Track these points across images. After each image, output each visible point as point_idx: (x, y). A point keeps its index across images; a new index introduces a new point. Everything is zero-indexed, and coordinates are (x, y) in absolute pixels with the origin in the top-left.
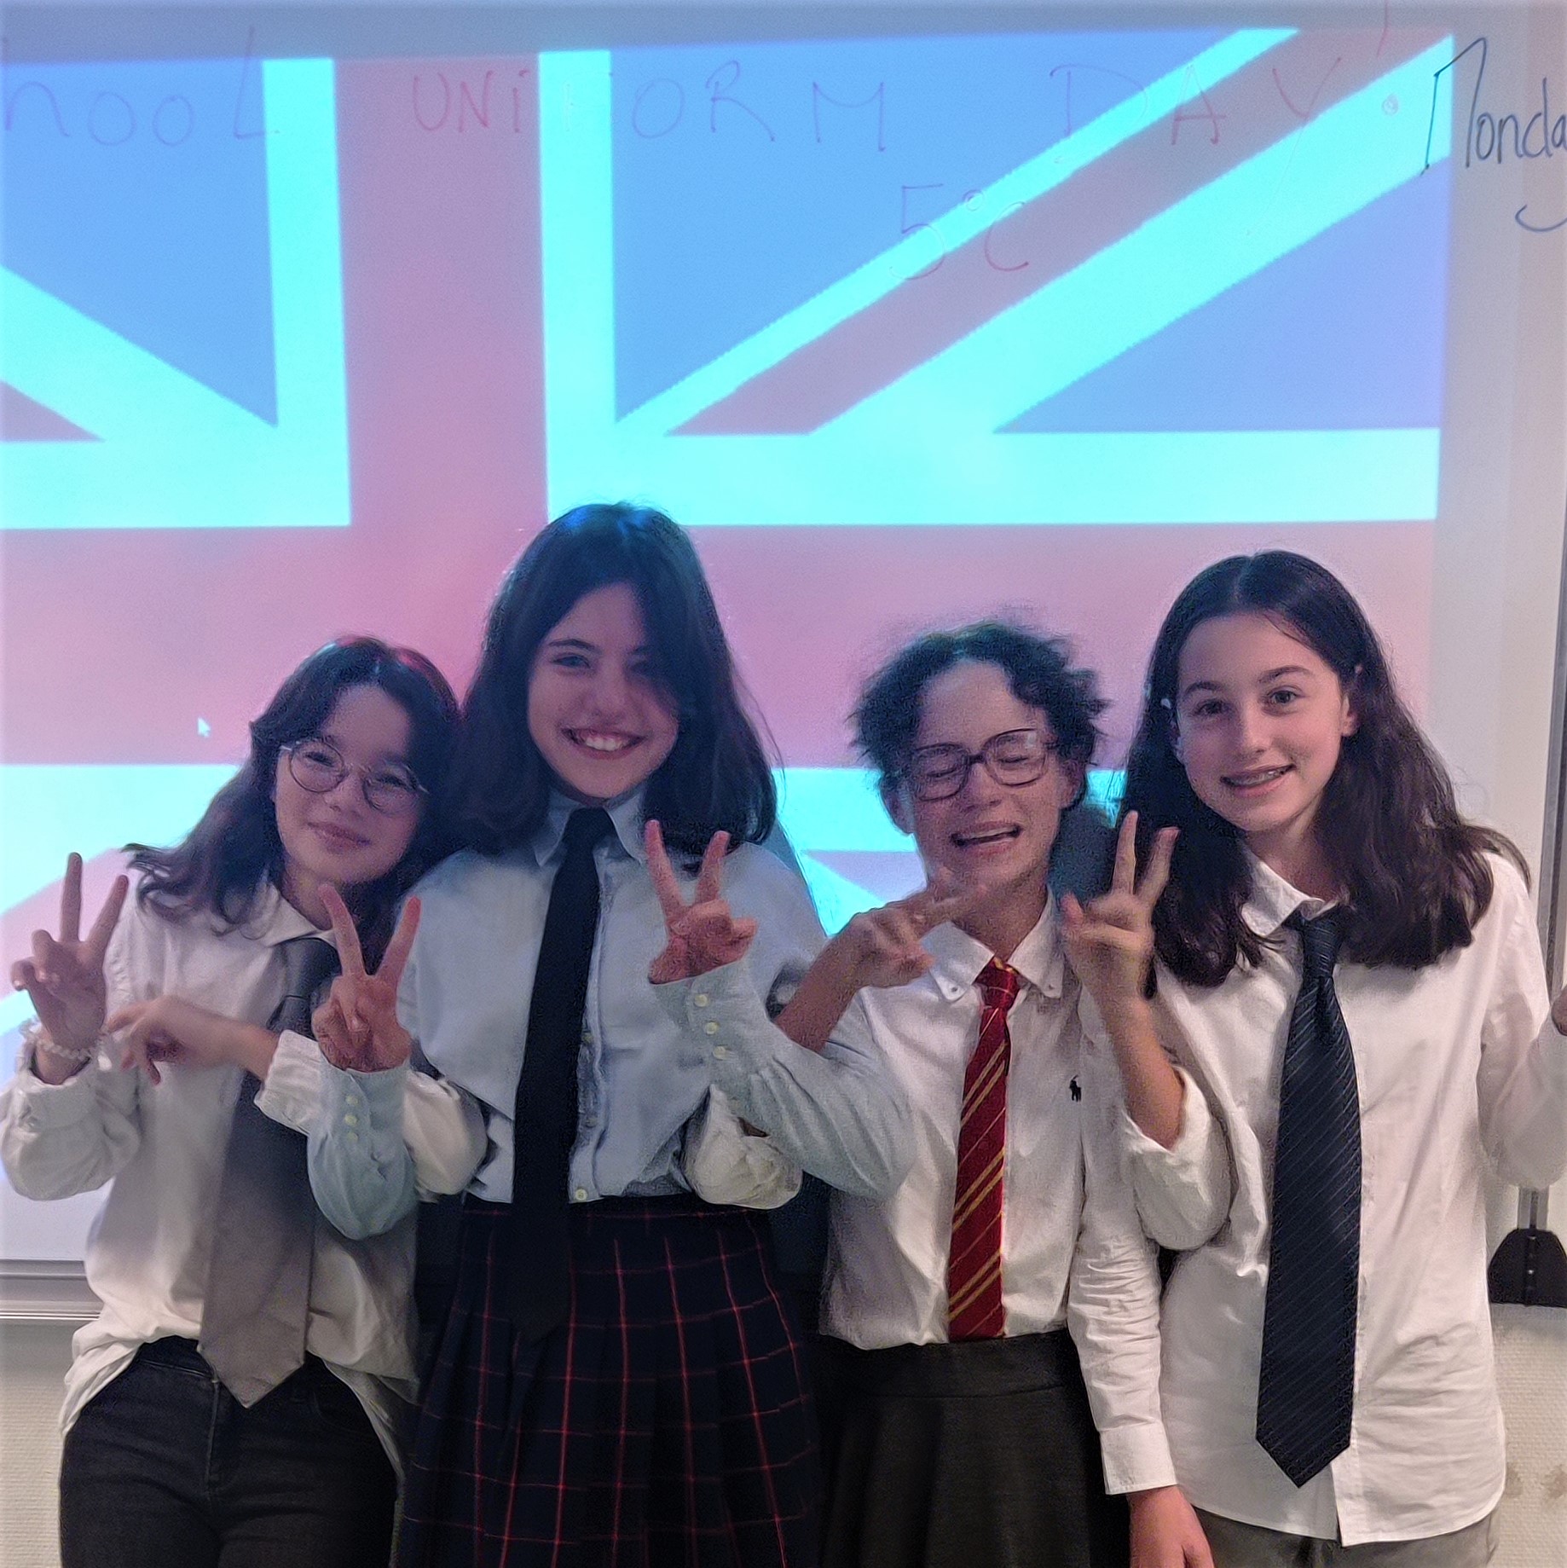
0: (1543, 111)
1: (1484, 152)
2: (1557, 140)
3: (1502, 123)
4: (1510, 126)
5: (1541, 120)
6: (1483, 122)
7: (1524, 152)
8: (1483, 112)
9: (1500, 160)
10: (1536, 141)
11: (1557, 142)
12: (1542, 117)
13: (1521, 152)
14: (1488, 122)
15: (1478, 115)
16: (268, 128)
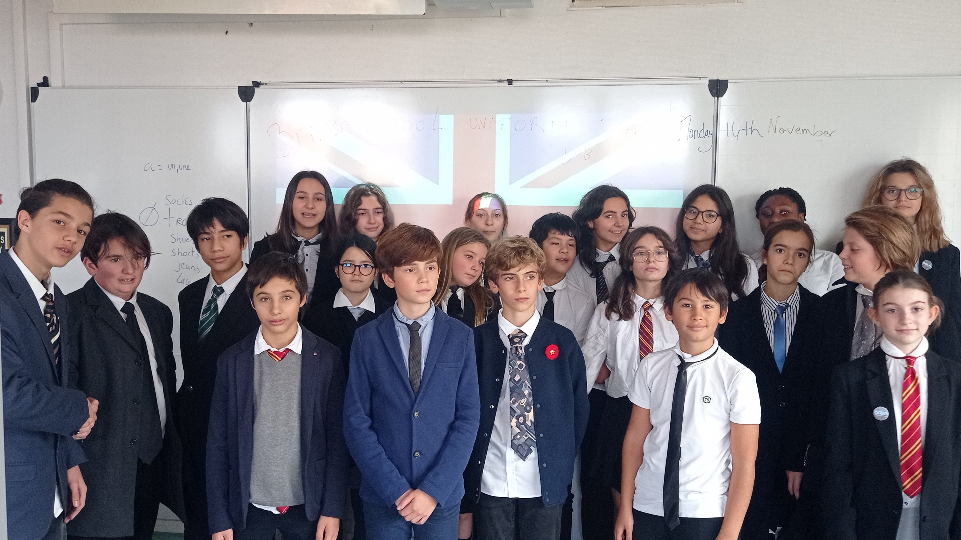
0: (703, 129)
1: (691, 137)
3: (695, 131)
5: (703, 131)
7: (699, 136)
9: (695, 138)
10: (702, 135)
11: (706, 135)
14: (692, 131)
15: (690, 129)
16: (440, 128)
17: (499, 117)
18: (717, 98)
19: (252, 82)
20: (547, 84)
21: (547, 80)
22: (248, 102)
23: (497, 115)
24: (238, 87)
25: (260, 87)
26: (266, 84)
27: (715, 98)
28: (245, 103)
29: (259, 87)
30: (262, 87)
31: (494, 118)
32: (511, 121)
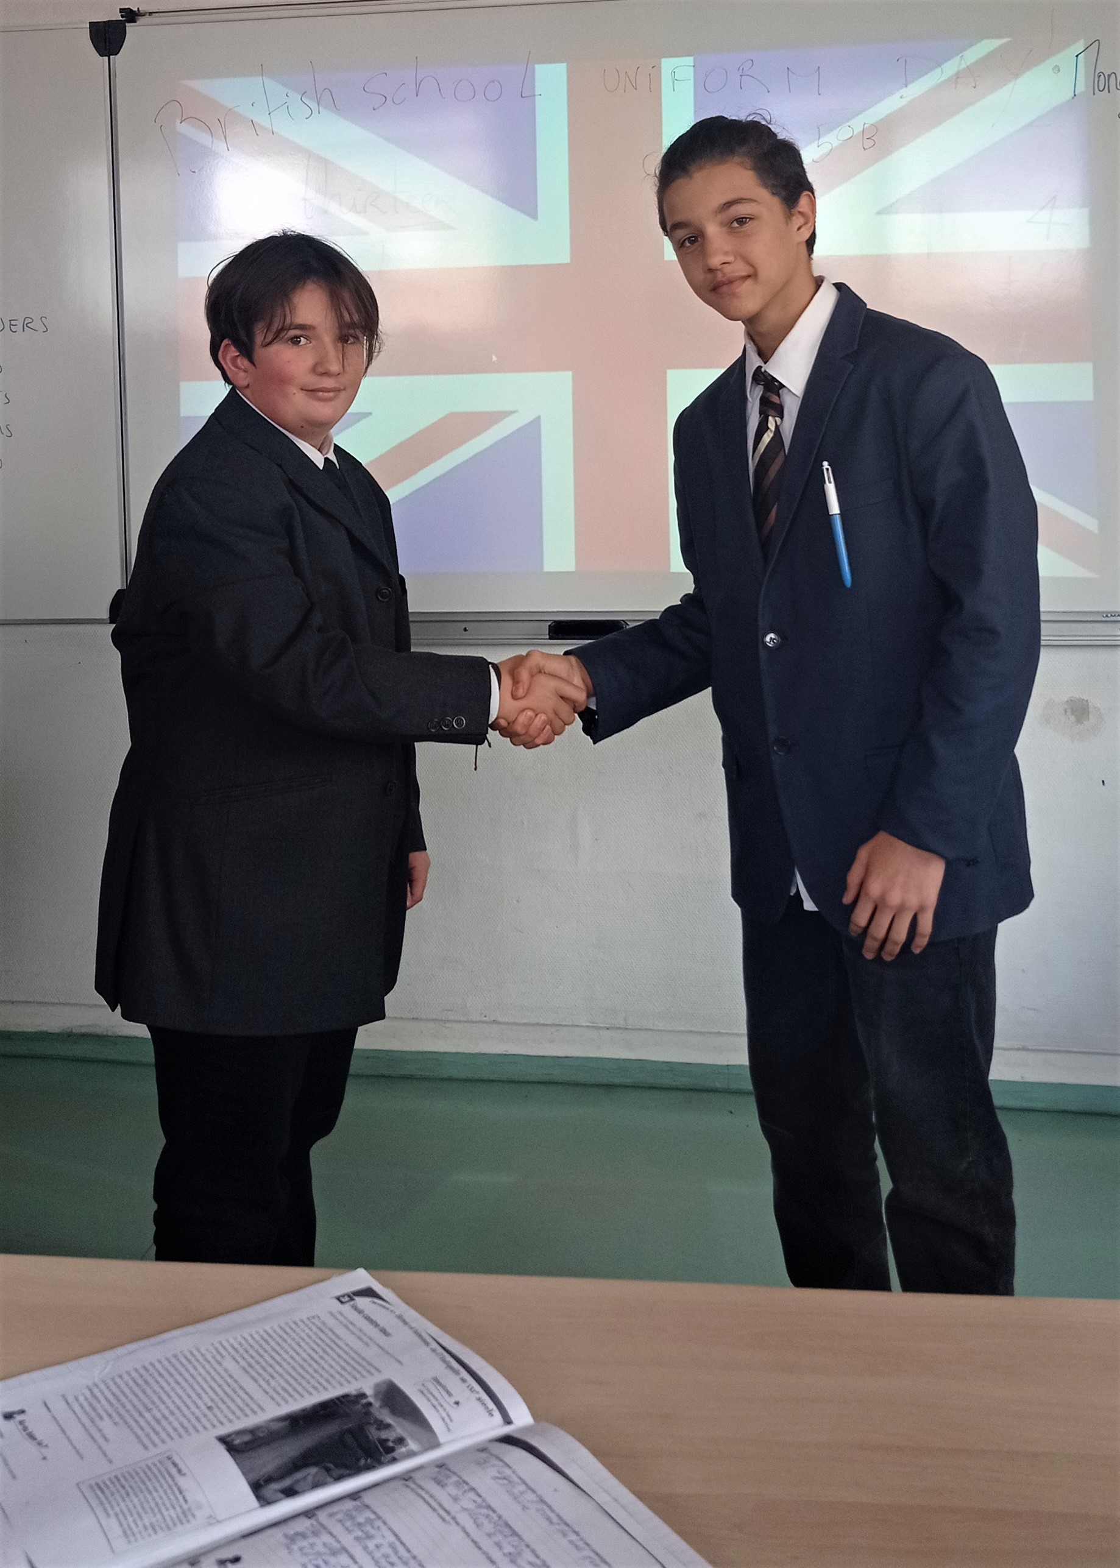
1: (1101, 89)
3: (1109, 76)
4: (1113, 77)
6: (1100, 76)
7: (1119, 87)
8: (1100, 71)
9: (1109, 92)
14: (1101, 74)
15: (1097, 73)
16: (537, 93)
17: (668, 64)
19: (120, 9)
22: (111, 57)
23: (663, 60)
24: (90, 23)
25: (138, 23)
26: (151, 13)
28: (106, 58)
29: (135, 22)
30: (141, 21)
31: (656, 67)
32: (694, 70)
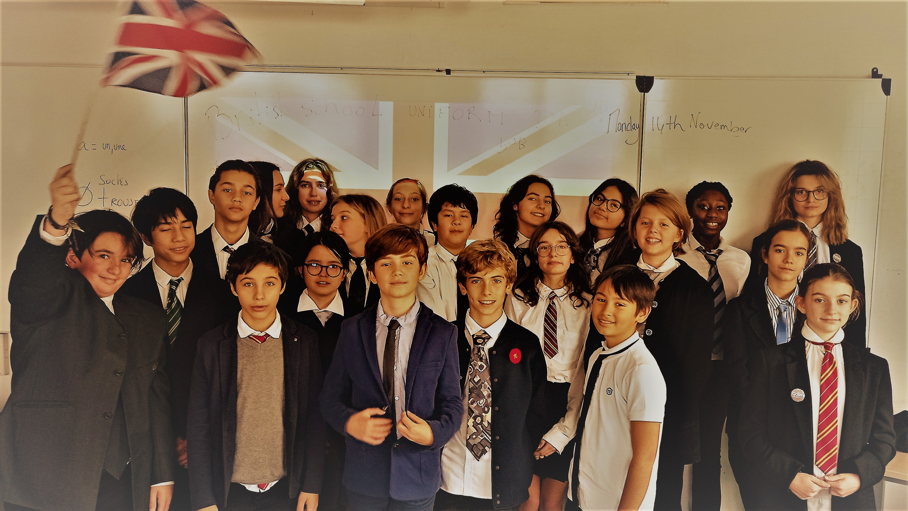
0: (630, 123)
1: (619, 130)
2: (633, 128)
4: (624, 125)
9: (622, 131)
10: (629, 128)
12: (630, 124)
13: (626, 130)
14: (620, 124)
15: (618, 123)
16: (380, 114)
17: (438, 106)
18: (643, 93)
20: (483, 75)
21: (484, 71)
23: (436, 104)
27: (642, 93)
31: (432, 106)
32: (449, 110)
